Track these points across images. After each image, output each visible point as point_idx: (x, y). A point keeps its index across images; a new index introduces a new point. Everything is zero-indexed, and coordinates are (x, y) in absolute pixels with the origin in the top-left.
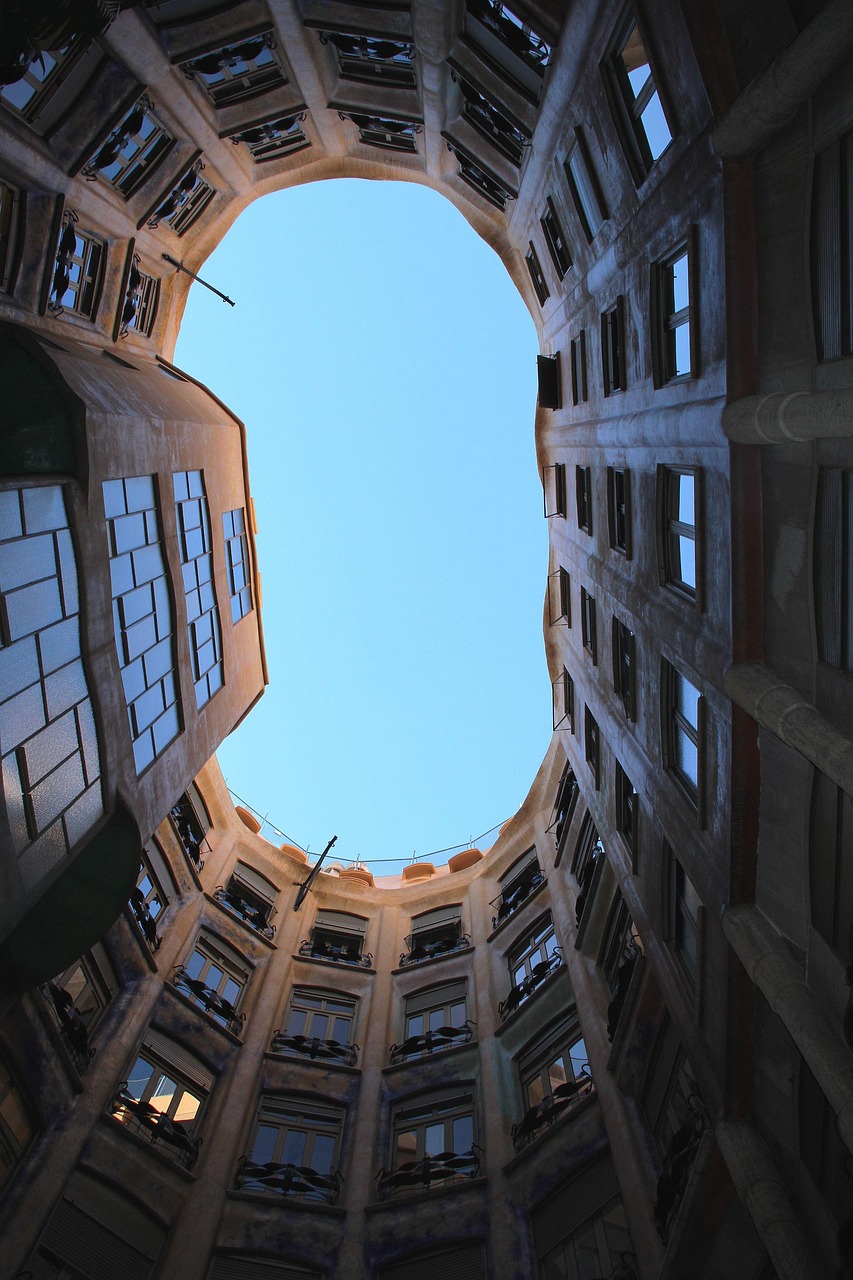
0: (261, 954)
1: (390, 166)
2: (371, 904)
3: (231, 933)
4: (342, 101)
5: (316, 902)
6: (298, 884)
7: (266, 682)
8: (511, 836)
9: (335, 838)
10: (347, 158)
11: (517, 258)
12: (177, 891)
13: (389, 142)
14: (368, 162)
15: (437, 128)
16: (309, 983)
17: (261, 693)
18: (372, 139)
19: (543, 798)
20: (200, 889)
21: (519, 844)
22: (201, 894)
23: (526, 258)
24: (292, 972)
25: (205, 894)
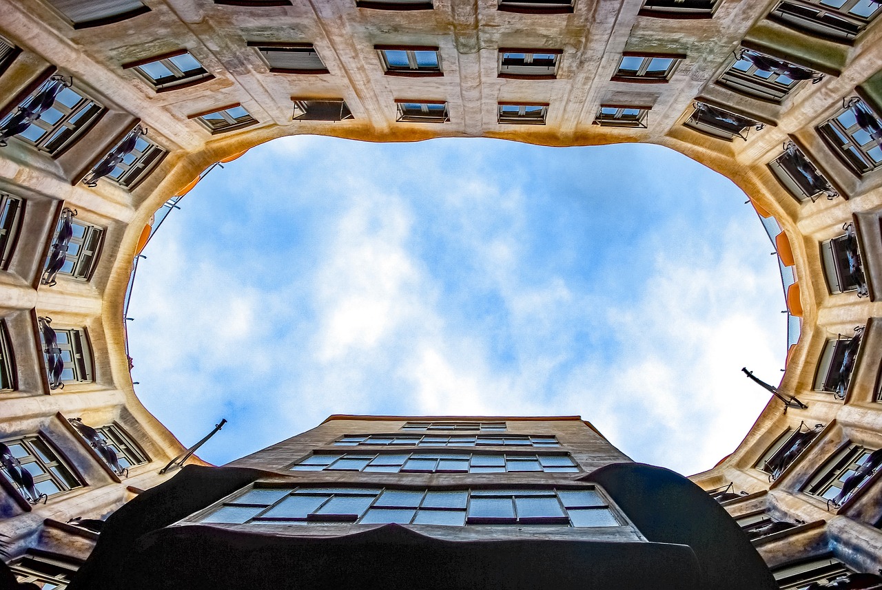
0: (839, 434)
1: (118, 258)
2: (813, 336)
3: (812, 463)
4: (32, 275)
5: (806, 392)
6: (786, 410)
7: (578, 418)
8: (758, 192)
9: (744, 370)
10: (105, 298)
11: (215, 145)
12: (762, 512)
13: (93, 254)
14: (110, 279)
15: (67, 187)
16: (873, 386)
17: (588, 424)
18: (88, 270)
19: (723, 156)
20: (765, 493)
21: (766, 182)
22: (770, 492)
23: (213, 134)
24: (860, 403)
25: (771, 489)
